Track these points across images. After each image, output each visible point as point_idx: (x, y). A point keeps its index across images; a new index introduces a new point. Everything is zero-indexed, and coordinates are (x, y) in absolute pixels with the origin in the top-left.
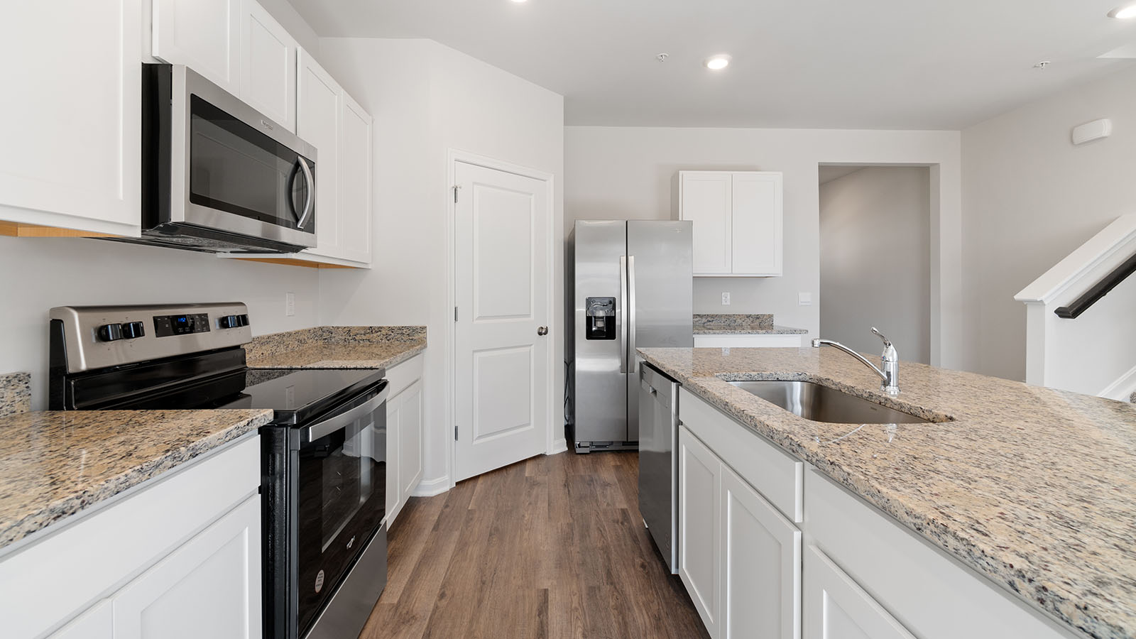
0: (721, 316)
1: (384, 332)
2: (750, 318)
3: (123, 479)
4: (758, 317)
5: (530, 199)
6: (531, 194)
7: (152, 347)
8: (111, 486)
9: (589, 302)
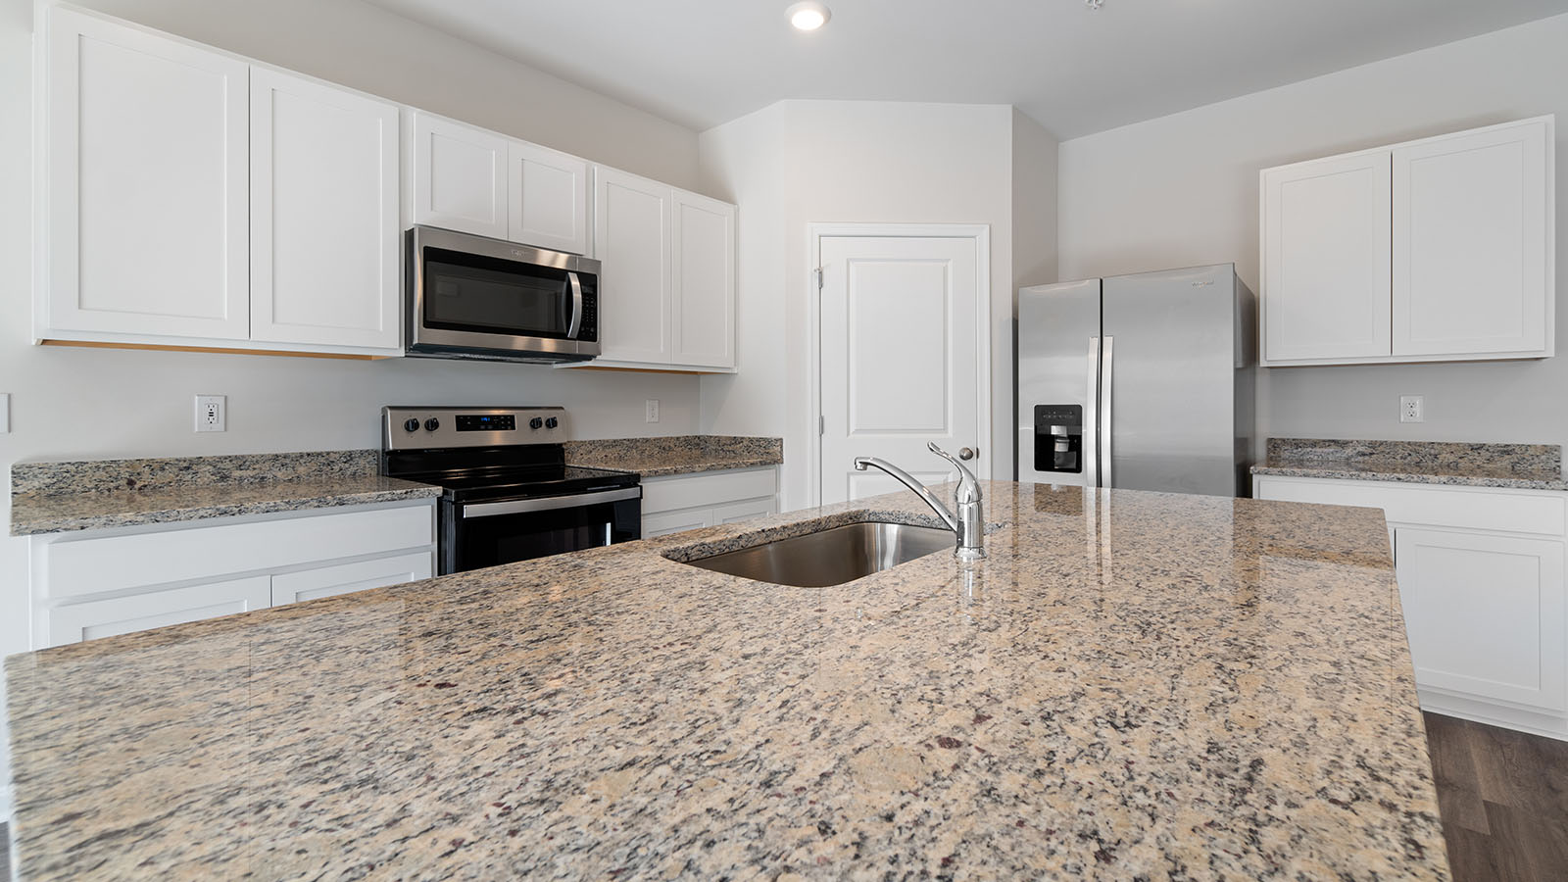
0: (1396, 444)
1: (745, 443)
2: (1482, 452)
3: (272, 504)
4: (1506, 450)
5: (945, 269)
6: (948, 260)
7: (448, 438)
8: (263, 506)
9: (1040, 411)
